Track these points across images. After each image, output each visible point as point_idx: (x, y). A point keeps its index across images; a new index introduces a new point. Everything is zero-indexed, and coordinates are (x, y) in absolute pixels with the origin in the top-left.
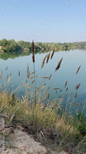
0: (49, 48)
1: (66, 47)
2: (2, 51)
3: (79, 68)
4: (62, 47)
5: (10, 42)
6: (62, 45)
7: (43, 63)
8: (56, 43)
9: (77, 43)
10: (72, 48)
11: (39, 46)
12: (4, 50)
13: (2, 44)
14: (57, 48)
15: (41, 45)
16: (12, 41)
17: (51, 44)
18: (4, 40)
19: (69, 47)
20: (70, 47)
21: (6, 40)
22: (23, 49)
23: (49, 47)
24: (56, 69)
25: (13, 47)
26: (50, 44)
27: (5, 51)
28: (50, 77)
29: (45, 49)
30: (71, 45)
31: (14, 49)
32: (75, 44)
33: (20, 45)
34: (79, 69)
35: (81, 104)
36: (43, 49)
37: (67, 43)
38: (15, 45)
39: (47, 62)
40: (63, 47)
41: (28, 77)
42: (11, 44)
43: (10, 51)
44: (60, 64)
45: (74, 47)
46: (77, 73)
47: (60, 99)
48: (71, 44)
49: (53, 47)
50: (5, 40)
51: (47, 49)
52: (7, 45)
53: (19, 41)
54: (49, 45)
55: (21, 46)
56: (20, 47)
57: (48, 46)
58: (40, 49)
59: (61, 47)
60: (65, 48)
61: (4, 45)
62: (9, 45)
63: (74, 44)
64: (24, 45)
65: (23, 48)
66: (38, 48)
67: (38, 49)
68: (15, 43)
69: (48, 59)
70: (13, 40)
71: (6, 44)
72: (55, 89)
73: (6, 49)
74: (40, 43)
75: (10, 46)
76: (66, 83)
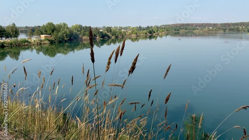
0: (122, 36)
1: (151, 33)
2: (47, 42)
3: (169, 69)
4: (144, 33)
5: (60, 27)
6: (144, 30)
7: (109, 63)
8: (133, 28)
9: (167, 25)
10: (160, 34)
11: (106, 32)
12: (49, 41)
13: (46, 31)
14: (136, 35)
15: (111, 31)
16: (63, 26)
17: (126, 28)
18: (49, 24)
19: (154, 32)
20: (157, 33)
21: (53, 25)
22: (81, 38)
23: (124, 34)
24: (130, 72)
25: (65, 35)
26: (124, 28)
27: (52, 42)
28: (124, 84)
29: (117, 37)
30: (158, 30)
31: (66, 39)
32: (165, 28)
33: (76, 31)
34: (168, 71)
35: (177, 126)
36: (113, 37)
37: (151, 27)
38: (68, 32)
39: (116, 61)
40: (146, 34)
41: (88, 85)
42: (61, 30)
43: (60, 42)
44: (134, 64)
45: (163, 33)
46: (165, 77)
47: (142, 120)
48: (158, 28)
49: (130, 34)
50: (51, 24)
51: (120, 37)
52: (54, 33)
53: (74, 25)
54: (123, 30)
55: (78, 33)
56: (77, 35)
57: (121, 33)
58: (109, 37)
59: (142, 33)
60: (149, 35)
61: (49, 32)
62: (58, 32)
63: (162, 28)
64: (83, 31)
65: (80, 36)
66: (106, 35)
67: (106, 37)
68: (68, 28)
69: (117, 56)
70: (65, 24)
71: (53, 31)
72: (131, 104)
73: (52, 38)
74: (108, 28)
75: (60, 34)
76: (150, 93)
